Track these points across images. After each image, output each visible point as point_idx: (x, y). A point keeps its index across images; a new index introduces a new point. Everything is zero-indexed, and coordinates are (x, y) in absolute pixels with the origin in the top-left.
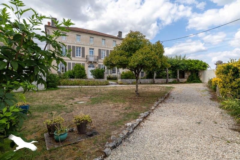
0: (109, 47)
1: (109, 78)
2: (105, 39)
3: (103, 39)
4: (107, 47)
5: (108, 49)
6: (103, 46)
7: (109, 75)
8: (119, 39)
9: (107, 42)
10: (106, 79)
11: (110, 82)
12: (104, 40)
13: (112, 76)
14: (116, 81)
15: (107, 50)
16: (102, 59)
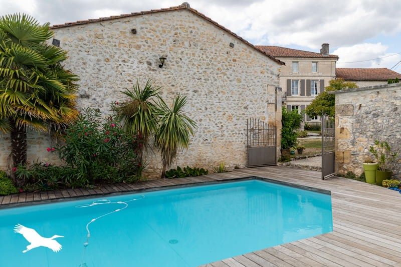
0: (305, 74)
1: (307, 128)
2: (297, 62)
3: (293, 62)
4: (300, 74)
5: (303, 78)
6: (294, 74)
7: (305, 123)
8: (323, 57)
9: (302, 65)
10: (303, 129)
11: (309, 133)
12: (295, 64)
13: (311, 124)
14: (318, 132)
15: (301, 80)
16: (293, 95)
